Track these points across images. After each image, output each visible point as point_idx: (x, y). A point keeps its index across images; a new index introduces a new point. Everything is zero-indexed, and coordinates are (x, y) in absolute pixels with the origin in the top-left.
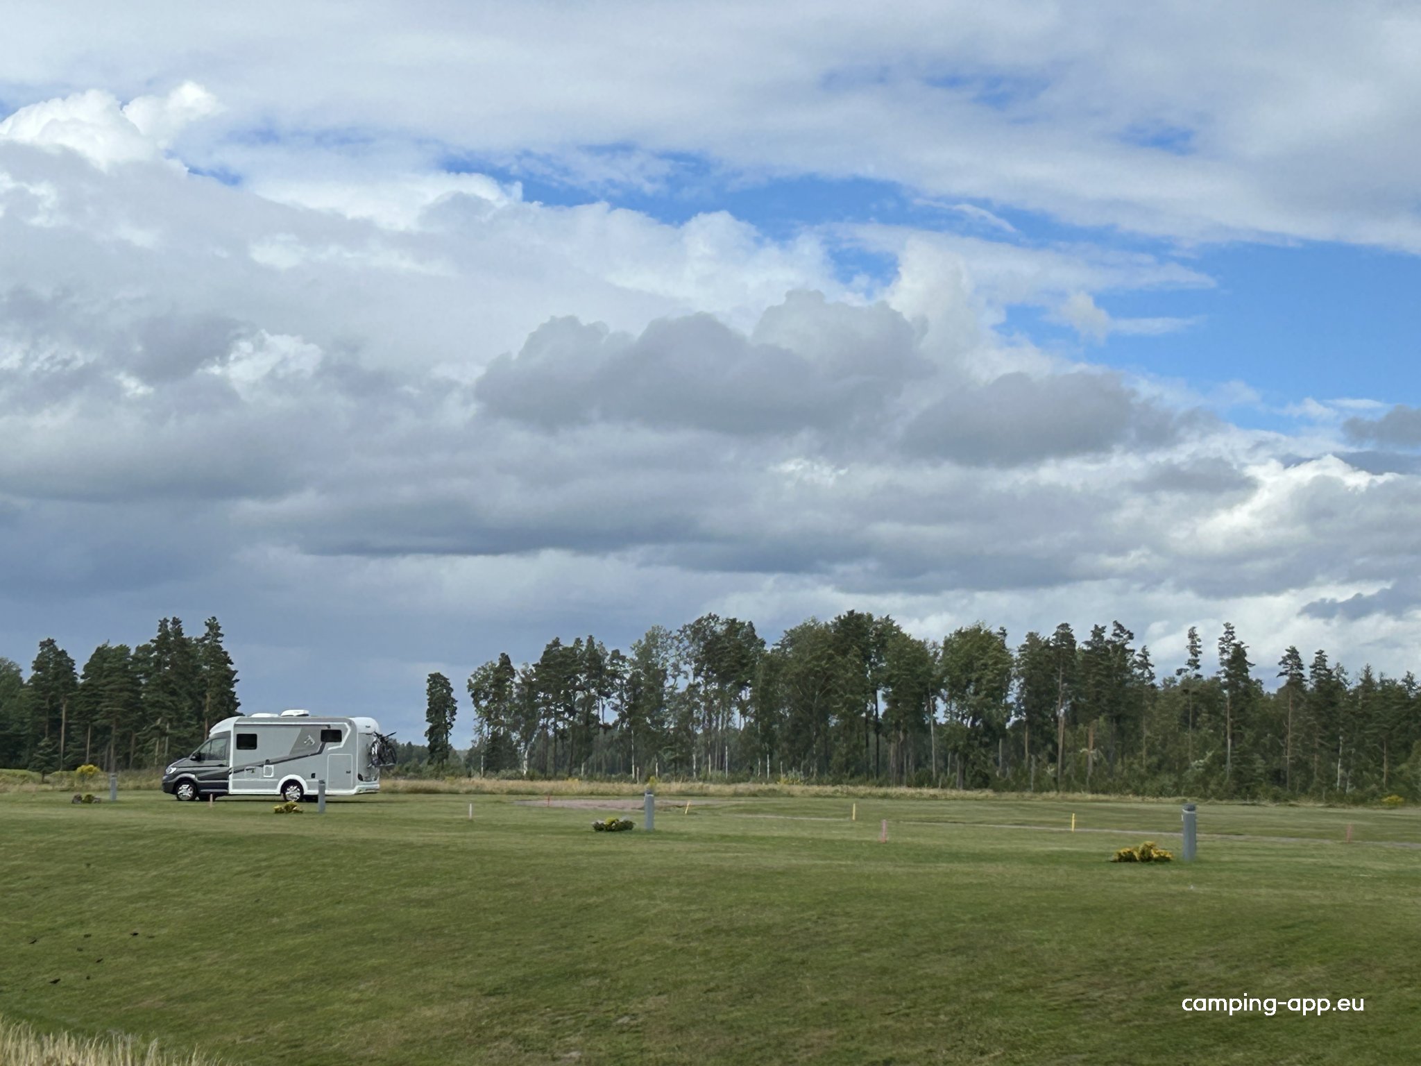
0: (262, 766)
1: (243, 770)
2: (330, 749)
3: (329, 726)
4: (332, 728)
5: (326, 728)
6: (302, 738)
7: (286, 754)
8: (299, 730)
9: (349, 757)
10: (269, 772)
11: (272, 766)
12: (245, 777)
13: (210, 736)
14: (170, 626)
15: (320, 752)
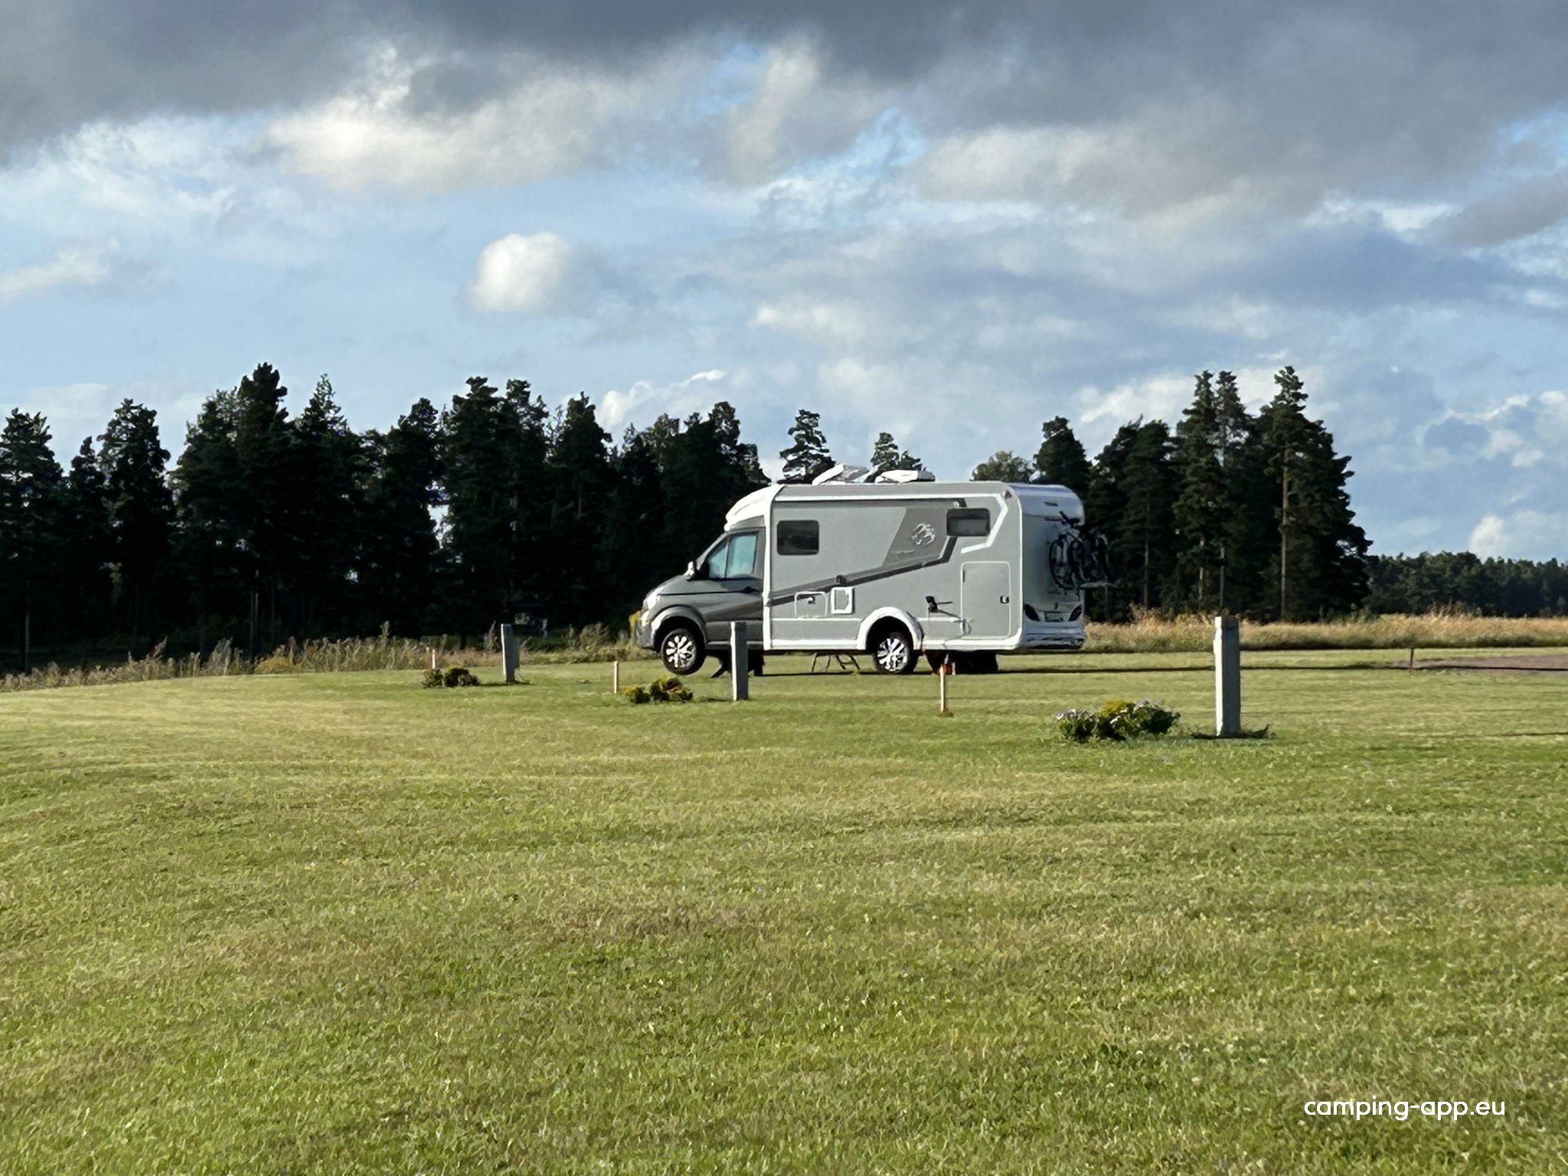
0: (827, 590)
1: (791, 599)
2: (964, 551)
3: (962, 502)
4: (970, 506)
5: (957, 505)
6: (908, 529)
7: (877, 563)
8: (902, 511)
9: (1004, 569)
10: (840, 603)
11: (848, 590)
12: (795, 614)
13: (727, 528)
14: (1215, 387)
15: (946, 558)
